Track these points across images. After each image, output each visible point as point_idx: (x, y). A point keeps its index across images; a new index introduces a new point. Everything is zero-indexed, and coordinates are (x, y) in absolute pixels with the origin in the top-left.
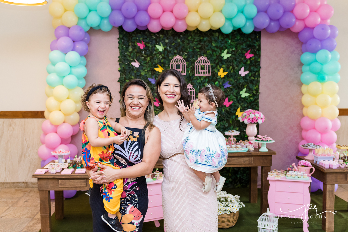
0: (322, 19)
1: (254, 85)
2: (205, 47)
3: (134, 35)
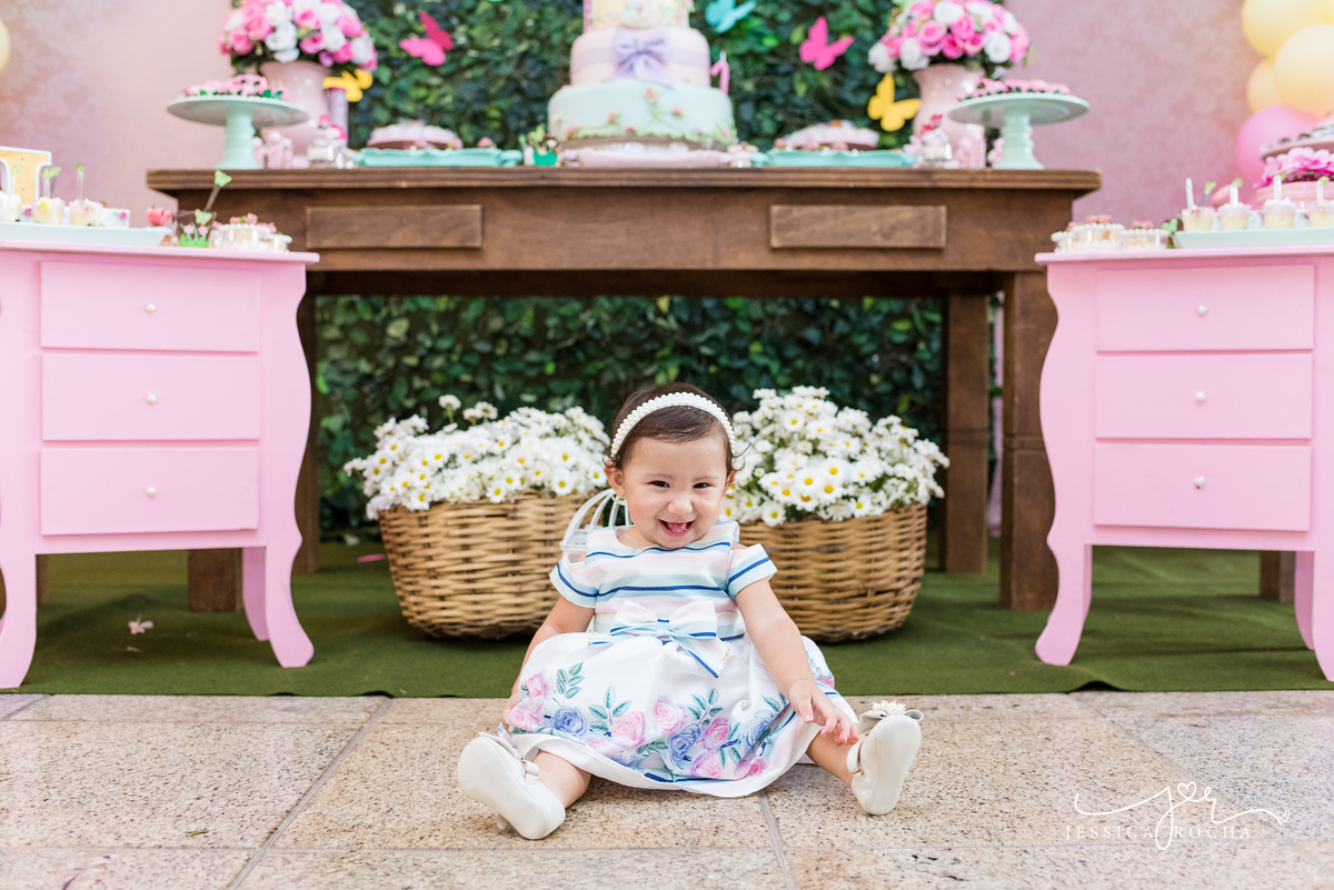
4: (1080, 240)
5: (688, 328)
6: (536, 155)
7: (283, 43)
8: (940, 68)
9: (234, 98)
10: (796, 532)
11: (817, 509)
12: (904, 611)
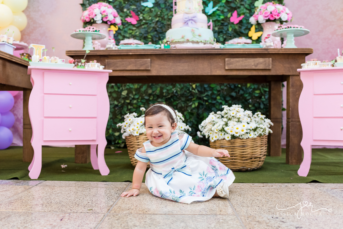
4: (308, 65)
5: (201, 92)
6: (165, 46)
7: (98, 19)
8: (268, 23)
9: (88, 32)
10: (234, 142)
11: (239, 136)
12: (262, 163)
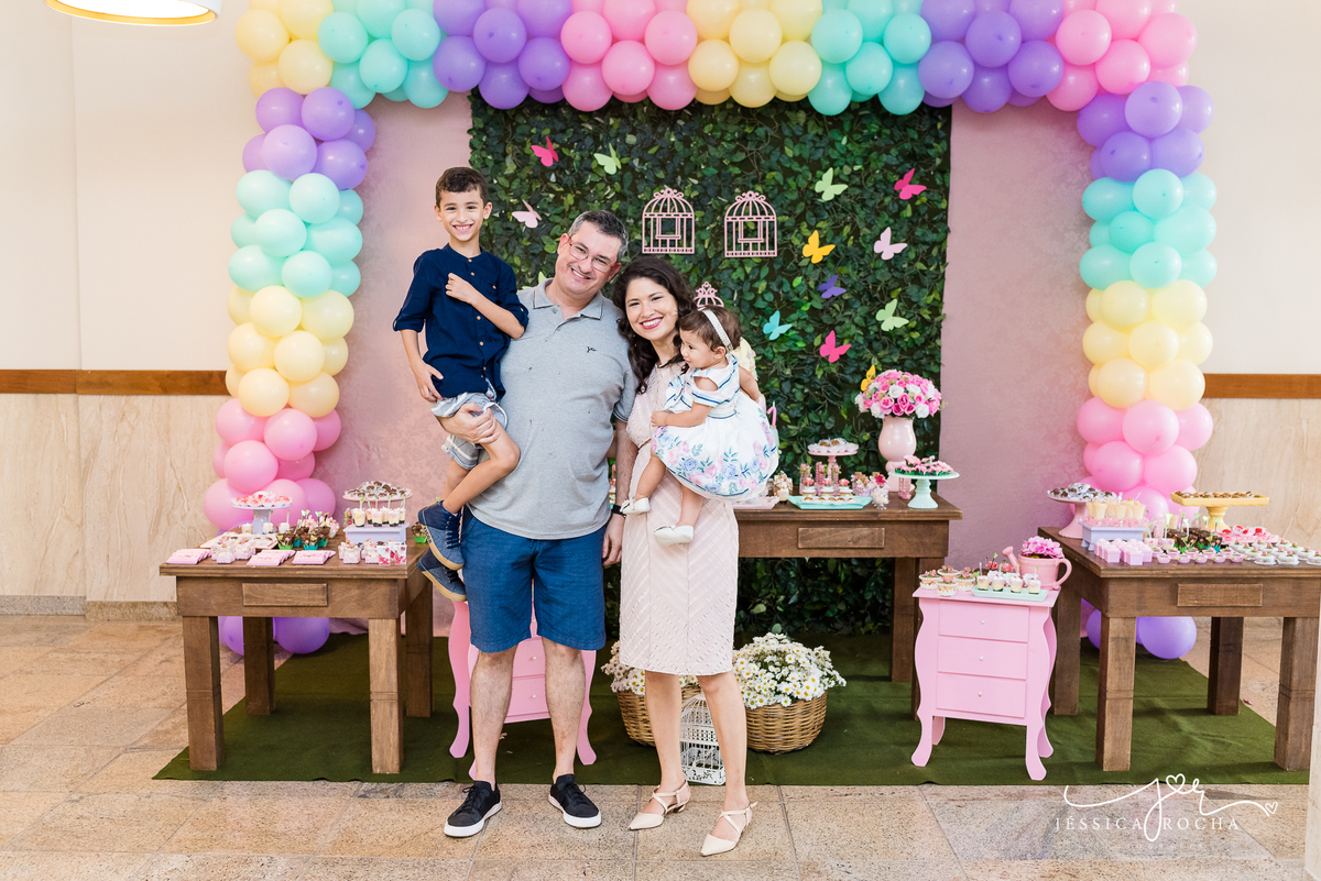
0: (1154, 65)
1: (926, 291)
2: (758, 161)
3: (521, 120)
